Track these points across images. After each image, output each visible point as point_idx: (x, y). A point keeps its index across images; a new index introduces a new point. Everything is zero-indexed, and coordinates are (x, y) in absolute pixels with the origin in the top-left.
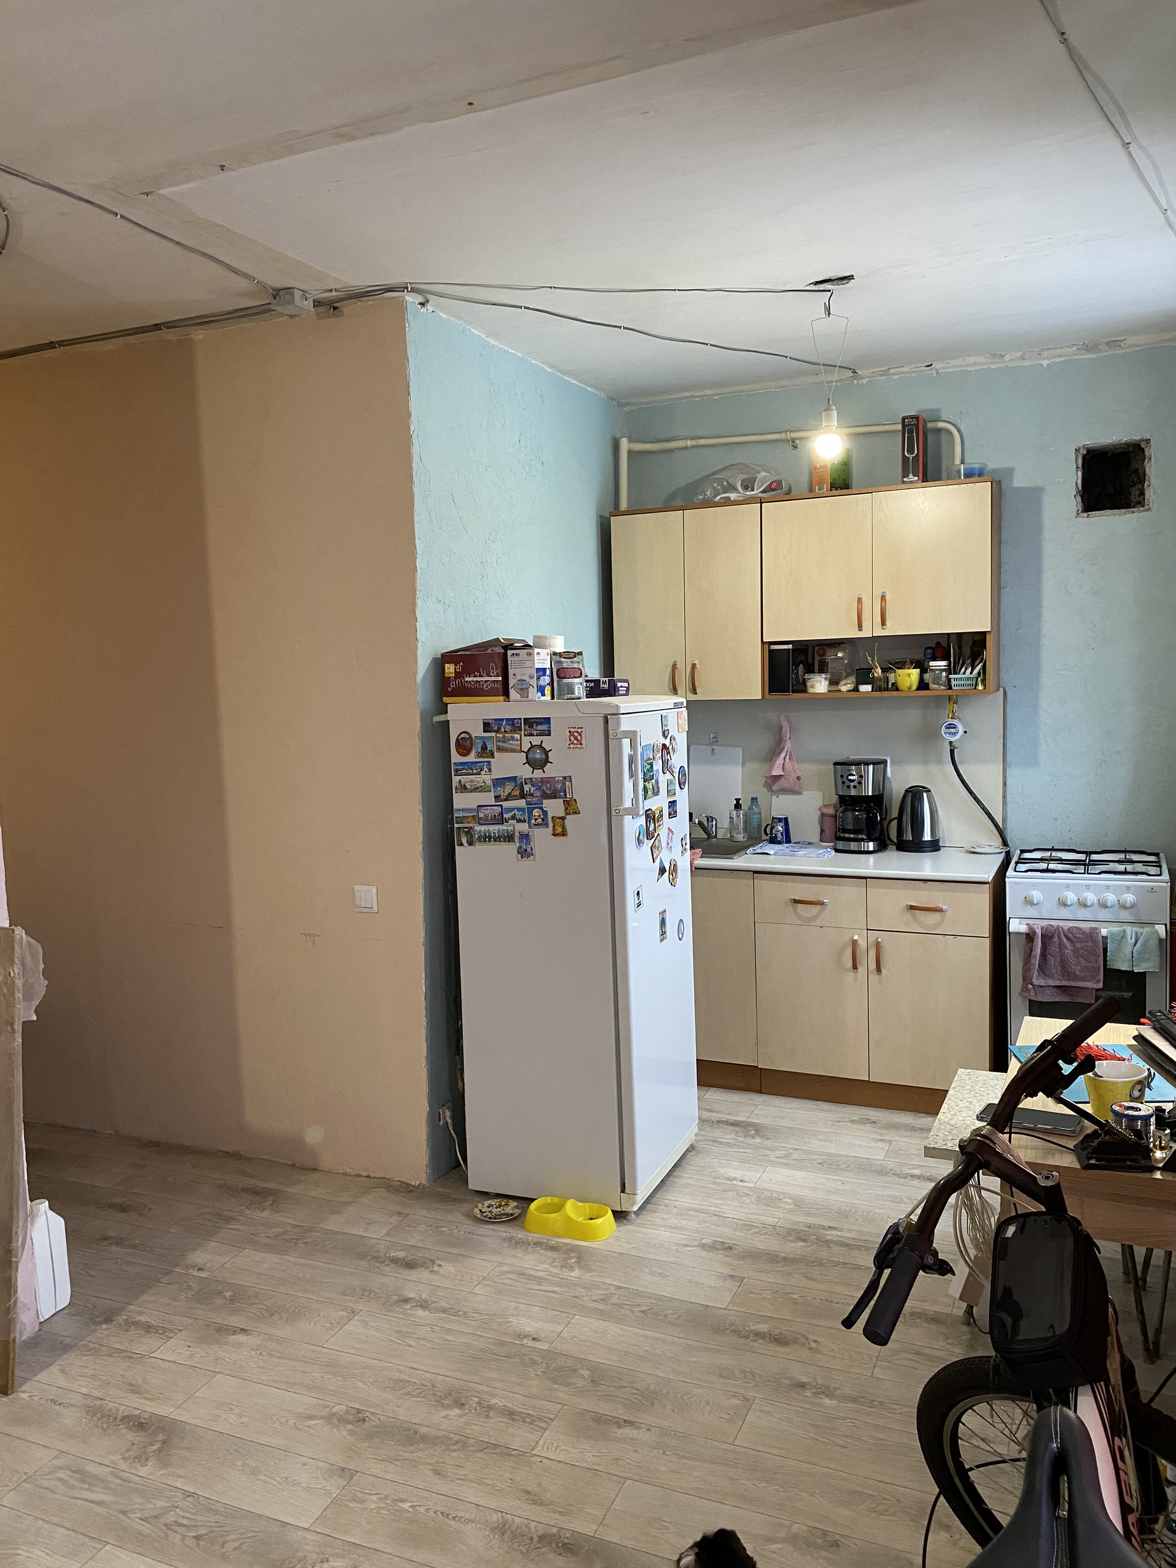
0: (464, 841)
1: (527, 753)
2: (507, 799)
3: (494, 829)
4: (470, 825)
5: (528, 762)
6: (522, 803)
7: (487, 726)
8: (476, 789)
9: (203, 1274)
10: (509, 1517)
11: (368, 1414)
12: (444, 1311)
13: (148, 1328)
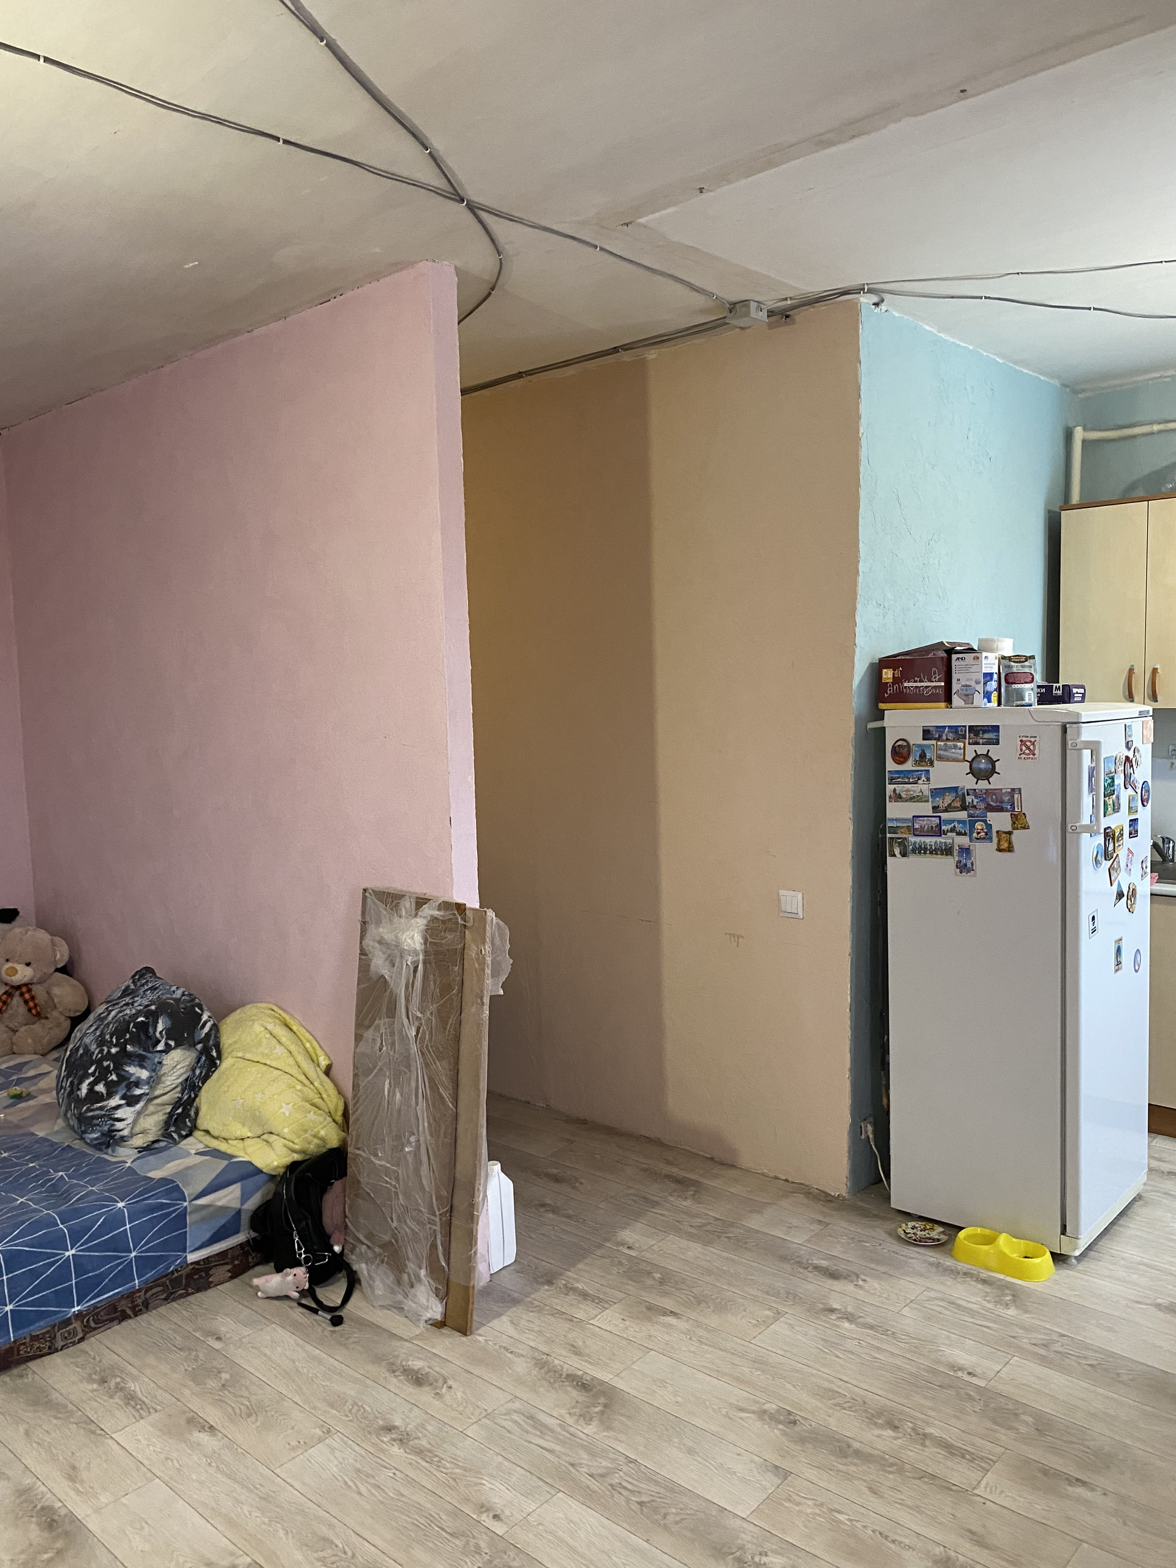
0: (897, 851)
1: (971, 763)
2: (946, 811)
3: (930, 841)
4: (904, 836)
5: (972, 772)
6: (963, 815)
7: (927, 734)
8: (912, 799)
9: (632, 1253)
10: (953, 1554)
11: (798, 1418)
12: (871, 1327)
13: (585, 1295)
